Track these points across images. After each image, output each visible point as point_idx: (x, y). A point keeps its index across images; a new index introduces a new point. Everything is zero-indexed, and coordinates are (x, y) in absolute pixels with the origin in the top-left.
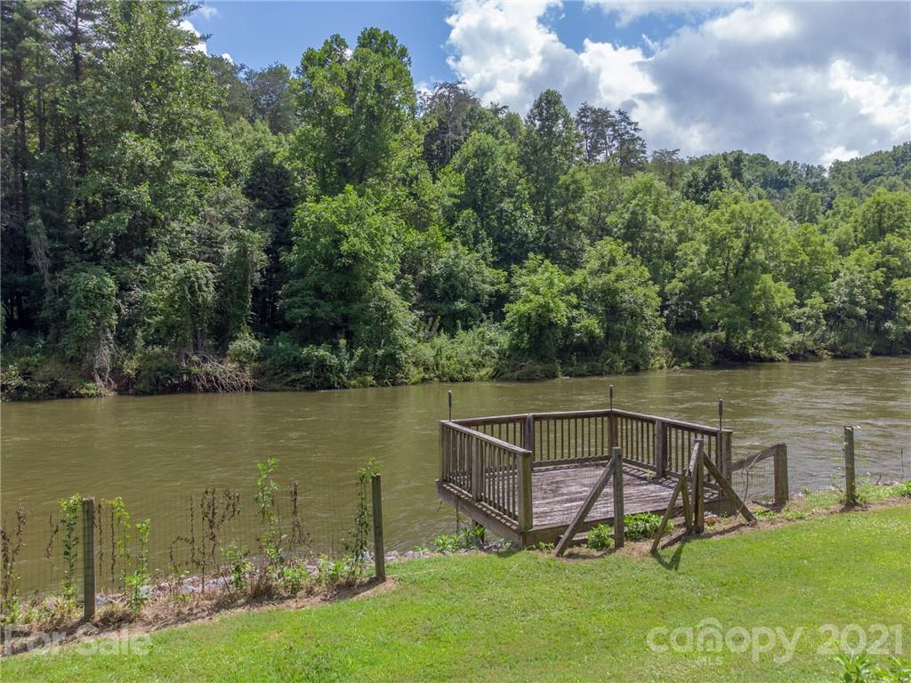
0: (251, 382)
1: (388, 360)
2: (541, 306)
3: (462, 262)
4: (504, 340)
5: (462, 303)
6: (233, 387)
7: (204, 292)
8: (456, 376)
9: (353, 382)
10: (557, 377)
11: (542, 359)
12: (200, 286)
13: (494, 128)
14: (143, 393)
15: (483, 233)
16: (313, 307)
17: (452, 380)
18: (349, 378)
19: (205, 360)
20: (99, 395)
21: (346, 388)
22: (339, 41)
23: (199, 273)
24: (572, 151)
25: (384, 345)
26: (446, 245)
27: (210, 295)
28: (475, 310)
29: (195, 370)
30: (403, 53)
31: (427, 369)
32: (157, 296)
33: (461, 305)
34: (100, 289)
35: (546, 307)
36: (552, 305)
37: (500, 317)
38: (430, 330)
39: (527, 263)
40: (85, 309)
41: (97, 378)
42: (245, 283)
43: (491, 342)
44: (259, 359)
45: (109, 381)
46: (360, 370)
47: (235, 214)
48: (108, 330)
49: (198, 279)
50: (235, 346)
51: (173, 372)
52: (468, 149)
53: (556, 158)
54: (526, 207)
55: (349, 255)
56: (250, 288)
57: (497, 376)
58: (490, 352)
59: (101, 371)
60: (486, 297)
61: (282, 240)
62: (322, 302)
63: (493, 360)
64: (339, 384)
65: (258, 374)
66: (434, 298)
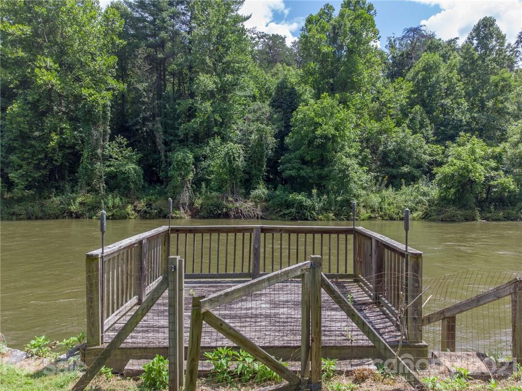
0: (260, 214)
1: (345, 204)
2: (463, 169)
3: (408, 141)
4: (434, 192)
5: (407, 168)
6: (250, 216)
7: (237, 161)
8: (395, 216)
9: (320, 217)
10: (477, 220)
11: (464, 206)
12: (234, 158)
13: (447, 53)
14: (204, 218)
15: (427, 121)
16: (299, 169)
17: (392, 219)
18: (318, 214)
19: (236, 200)
20: (181, 218)
21: (315, 220)
22: (329, 7)
23: (234, 150)
24: (503, 59)
25: (343, 194)
26: (396, 129)
27: (240, 163)
28: (417, 173)
29: (230, 205)
30: (370, 8)
31: (373, 211)
32: (214, 164)
33: (405, 169)
34: (184, 160)
35: (465, 168)
36: (470, 167)
37: (432, 177)
38: (380, 185)
39: (458, 139)
40: (177, 171)
41: (181, 208)
42: (262, 156)
43: (424, 194)
44: (266, 201)
45: (187, 210)
46: (326, 209)
47: (262, 117)
48: (188, 182)
49: (233, 153)
50: (254, 193)
51: (218, 206)
52: (419, 65)
53: (488, 64)
54: (463, 101)
55: (321, 137)
56: (265, 159)
57: (426, 217)
58: (422, 201)
59: (184, 205)
60: (426, 164)
62: (305, 167)
63: (424, 206)
64: (311, 217)
65: (266, 209)
66: (388, 165)
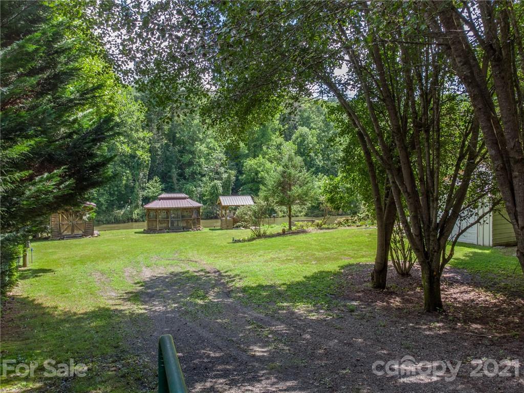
7: (220, 190)
23: (218, 184)
32: (205, 190)
34: (192, 189)
42: (229, 186)
51: (212, 213)
55: (261, 178)
56: (231, 188)
57: (307, 215)
61: (240, 172)
62: (252, 192)
